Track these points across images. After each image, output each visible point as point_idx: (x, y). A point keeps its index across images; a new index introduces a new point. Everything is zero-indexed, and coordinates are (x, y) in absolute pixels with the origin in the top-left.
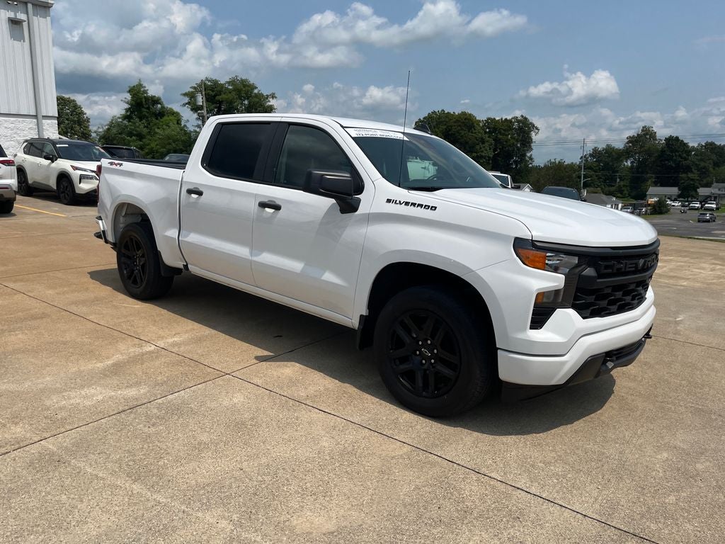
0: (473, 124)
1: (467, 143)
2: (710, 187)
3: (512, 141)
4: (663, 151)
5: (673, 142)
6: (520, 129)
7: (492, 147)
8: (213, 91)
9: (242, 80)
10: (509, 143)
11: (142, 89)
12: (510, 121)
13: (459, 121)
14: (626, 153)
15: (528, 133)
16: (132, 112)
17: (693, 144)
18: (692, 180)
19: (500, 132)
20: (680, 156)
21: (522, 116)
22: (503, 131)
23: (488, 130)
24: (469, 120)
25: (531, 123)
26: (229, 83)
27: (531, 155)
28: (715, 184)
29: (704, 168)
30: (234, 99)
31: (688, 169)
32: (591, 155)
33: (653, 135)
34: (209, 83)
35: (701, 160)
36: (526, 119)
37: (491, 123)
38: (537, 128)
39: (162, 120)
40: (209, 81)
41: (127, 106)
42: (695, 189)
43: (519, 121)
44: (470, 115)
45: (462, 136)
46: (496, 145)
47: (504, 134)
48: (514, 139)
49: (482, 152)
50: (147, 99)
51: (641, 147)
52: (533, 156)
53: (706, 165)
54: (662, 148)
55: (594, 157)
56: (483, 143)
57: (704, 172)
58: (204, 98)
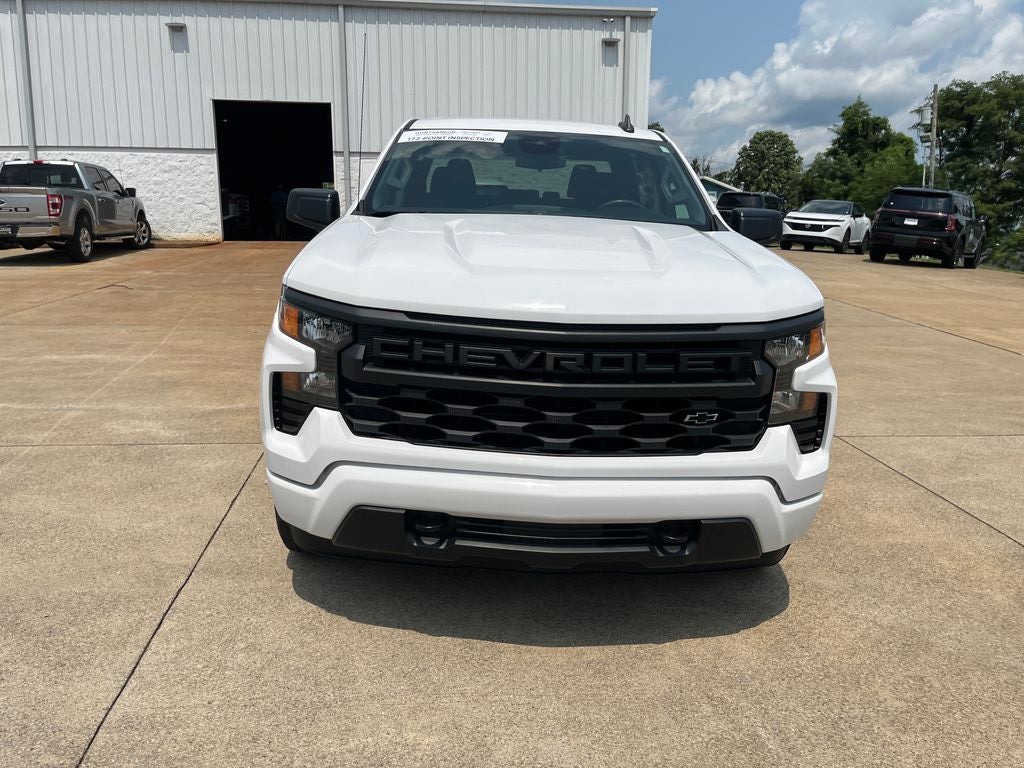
8: (961, 101)
9: (1013, 77)
11: (862, 110)
16: (841, 146)
26: (988, 84)
30: (993, 109)
34: (959, 89)
39: (882, 152)
40: (957, 85)
41: (835, 136)
50: (865, 123)
58: (936, 114)
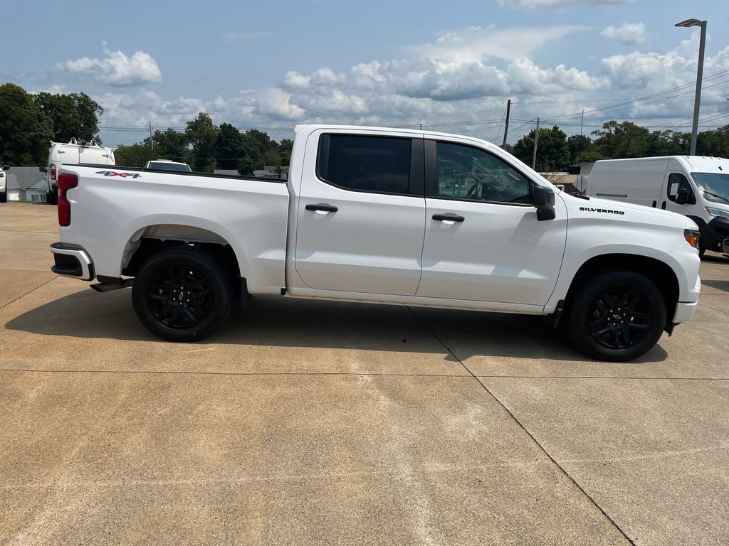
0: (25, 98)
1: (21, 120)
2: (263, 169)
3: (75, 120)
4: (220, 138)
5: (227, 129)
6: (82, 107)
7: (52, 125)
10: (71, 123)
12: (69, 98)
13: (7, 94)
14: (188, 137)
15: (91, 113)
17: (242, 131)
18: (249, 163)
19: (59, 111)
20: (234, 142)
21: (82, 93)
22: (62, 109)
23: (43, 107)
24: (20, 93)
25: (93, 102)
27: (98, 136)
28: (266, 167)
29: (253, 152)
31: (242, 154)
32: (154, 138)
33: (209, 122)
35: (250, 146)
36: (86, 97)
37: (44, 98)
38: (100, 108)
42: (251, 171)
43: (79, 99)
44: (18, 88)
45: (13, 112)
46: (56, 123)
47: (64, 113)
48: (77, 118)
49: (42, 131)
51: (201, 132)
52: (100, 138)
53: (255, 150)
54: (219, 134)
55: (158, 141)
56: (40, 120)
57: (254, 155)
